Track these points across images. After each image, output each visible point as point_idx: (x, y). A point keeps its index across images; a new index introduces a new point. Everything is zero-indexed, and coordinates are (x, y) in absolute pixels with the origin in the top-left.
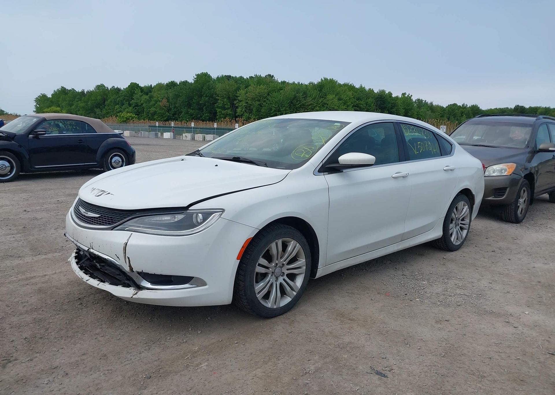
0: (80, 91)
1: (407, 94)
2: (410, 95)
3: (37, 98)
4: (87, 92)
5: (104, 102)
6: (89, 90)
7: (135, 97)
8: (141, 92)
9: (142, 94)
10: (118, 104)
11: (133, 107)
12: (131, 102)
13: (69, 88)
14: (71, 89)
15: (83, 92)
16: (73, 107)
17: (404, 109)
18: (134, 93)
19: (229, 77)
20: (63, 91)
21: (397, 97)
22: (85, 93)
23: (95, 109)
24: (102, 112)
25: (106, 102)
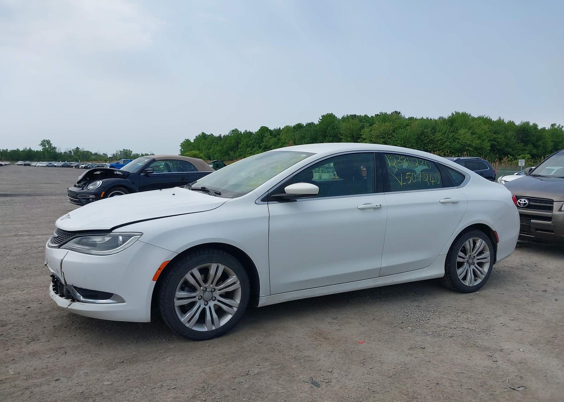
0: (217, 136)
1: (558, 125)
2: (560, 127)
3: (182, 143)
4: (223, 136)
5: (237, 146)
6: (225, 135)
7: (265, 139)
8: (271, 135)
9: (271, 136)
10: (249, 147)
11: (263, 150)
12: (261, 145)
13: (208, 133)
14: (210, 134)
15: (220, 137)
16: (211, 150)
17: (554, 141)
18: (264, 136)
19: (354, 117)
20: (204, 136)
21: (544, 129)
22: (222, 137)
23: (230, 152)
24: (235, 154)
25: (239, 146)
